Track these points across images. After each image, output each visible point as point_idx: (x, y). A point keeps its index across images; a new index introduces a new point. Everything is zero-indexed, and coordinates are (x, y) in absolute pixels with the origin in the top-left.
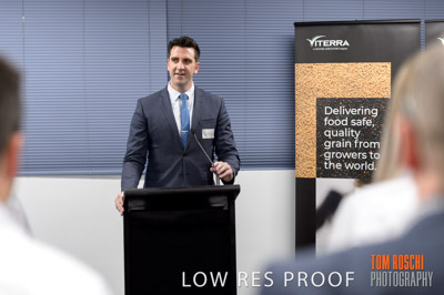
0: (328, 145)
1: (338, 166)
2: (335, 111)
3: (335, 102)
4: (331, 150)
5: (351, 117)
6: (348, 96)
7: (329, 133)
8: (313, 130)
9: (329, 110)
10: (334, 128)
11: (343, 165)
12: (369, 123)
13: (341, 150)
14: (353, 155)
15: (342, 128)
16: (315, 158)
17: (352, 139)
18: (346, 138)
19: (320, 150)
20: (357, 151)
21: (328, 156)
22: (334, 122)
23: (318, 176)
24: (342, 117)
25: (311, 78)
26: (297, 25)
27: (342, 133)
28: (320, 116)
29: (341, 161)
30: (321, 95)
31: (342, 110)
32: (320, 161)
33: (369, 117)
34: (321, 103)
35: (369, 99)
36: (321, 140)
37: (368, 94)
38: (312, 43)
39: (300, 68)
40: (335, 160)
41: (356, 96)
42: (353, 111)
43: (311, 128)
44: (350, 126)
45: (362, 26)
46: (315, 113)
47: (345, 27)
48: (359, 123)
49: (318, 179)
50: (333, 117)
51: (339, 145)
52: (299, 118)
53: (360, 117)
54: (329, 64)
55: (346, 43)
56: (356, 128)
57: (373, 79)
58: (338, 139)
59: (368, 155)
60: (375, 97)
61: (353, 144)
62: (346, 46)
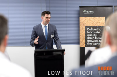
0: (88, 38)
2: (90, 30)
3: (90, 27)
4: (89, 40)
6: (93, 25)
7: (88, 35)
8: (84, 34)
9: (88, 29)
10: (90, 34)
11: (92, 44)
12: (99, 33)
13: (92, 40)
14: (95, 41)
15: (92, 34)
18: (93, 37)
19: (86, 40)
20: (96, 40)
22: (90, 32)
23: (86, 46)
24: (92, 31)
25: (84, 21)
26: (80, 7)
28: (86, 31)
29: (92, 42)
30: (86, 25)
31: (92, 29)
32: (86, 42)
33: (99, 31)
34: (86, 27)
36: (86, 37)
37: (99, 25)
38: (84, 12)
39: (81, 18)
40: (90, 42)
41: (96, 26)
44: (94, 33)
45: (97, 7)
47: (93, 8)
52: (81, 31)
53: (97, 31)
54: (88, 17)
55: (93, 12)
56: (96, 34)
57: (100, 21)
58: (91, 37)
59: (99, 41)
60: (101, 26)
61: (95, 38)
62: (93, 13)
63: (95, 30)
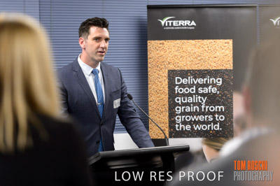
0: (179, 110)
1: (188, 127)
2: (184, 81)
3: (184, 74)
4: (182, 114)
5: (198, 86)
6: (195, 67)
7: (179, 100)
8: (166, 98)
9: (179, 80)
10: (184, 95)
11: (192, 127)
12: (214, 90)
13: (190, 114)
14: (201, 118)
15: (190, 95)
16: (167, 121)
17: (200, 105)
18: (194, 104)
19: (172, 114)
20: (204, 114)
21: (179, 119)
22: (184, 90)
23: (171, 137)
24: (190, 86)
25: (162, 53)
26: (150, 7)
27: (190, 100)
28: (171, 85)
29: (190, 123)
30: (171, 67)
31: (190, 80)
32: (172, 123)
33: (214, 85)
34: (172, 74)
35: (215, 70)
36: (172, 105)
37: (213, 66)
38: (163, 23)
39: (152, 44)
40: (184, 123)
41: (202, 68)
42: (200, 81)
43: (163, 96)
44: (197, 93)
45: (207, 9)
46: (166, 82)
47: (192, 10)
48: (206, 90)
49: (170, 139)
50: (182, 86)
51: (188, 109)
52: (152, 88)
53: (206, 85)
54: (178, 41)
55: (193, 23)
56: (203, 95)
57: (218, 54)
58: (188, 104)
59: (214, 118)
60: (219, 68)
61: (201, 108)
62: (193, 26)
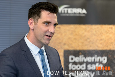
2: (76, 59)
3: (76, 53)
5: (87, 63)
6: (86, 48)
9: (72, 59)
22: (76, 67)
24: (81, 63)
28: (66, 63)
31: (81, 58)
33: (100, 63)
34: (67, 53)
44: (86, 69)
48: (94, 67)
50: (75, 63)
53: (94, 63)
55: (84, 11)
57: (103, 37)
62: (84, 14)
63: (89, 59)
